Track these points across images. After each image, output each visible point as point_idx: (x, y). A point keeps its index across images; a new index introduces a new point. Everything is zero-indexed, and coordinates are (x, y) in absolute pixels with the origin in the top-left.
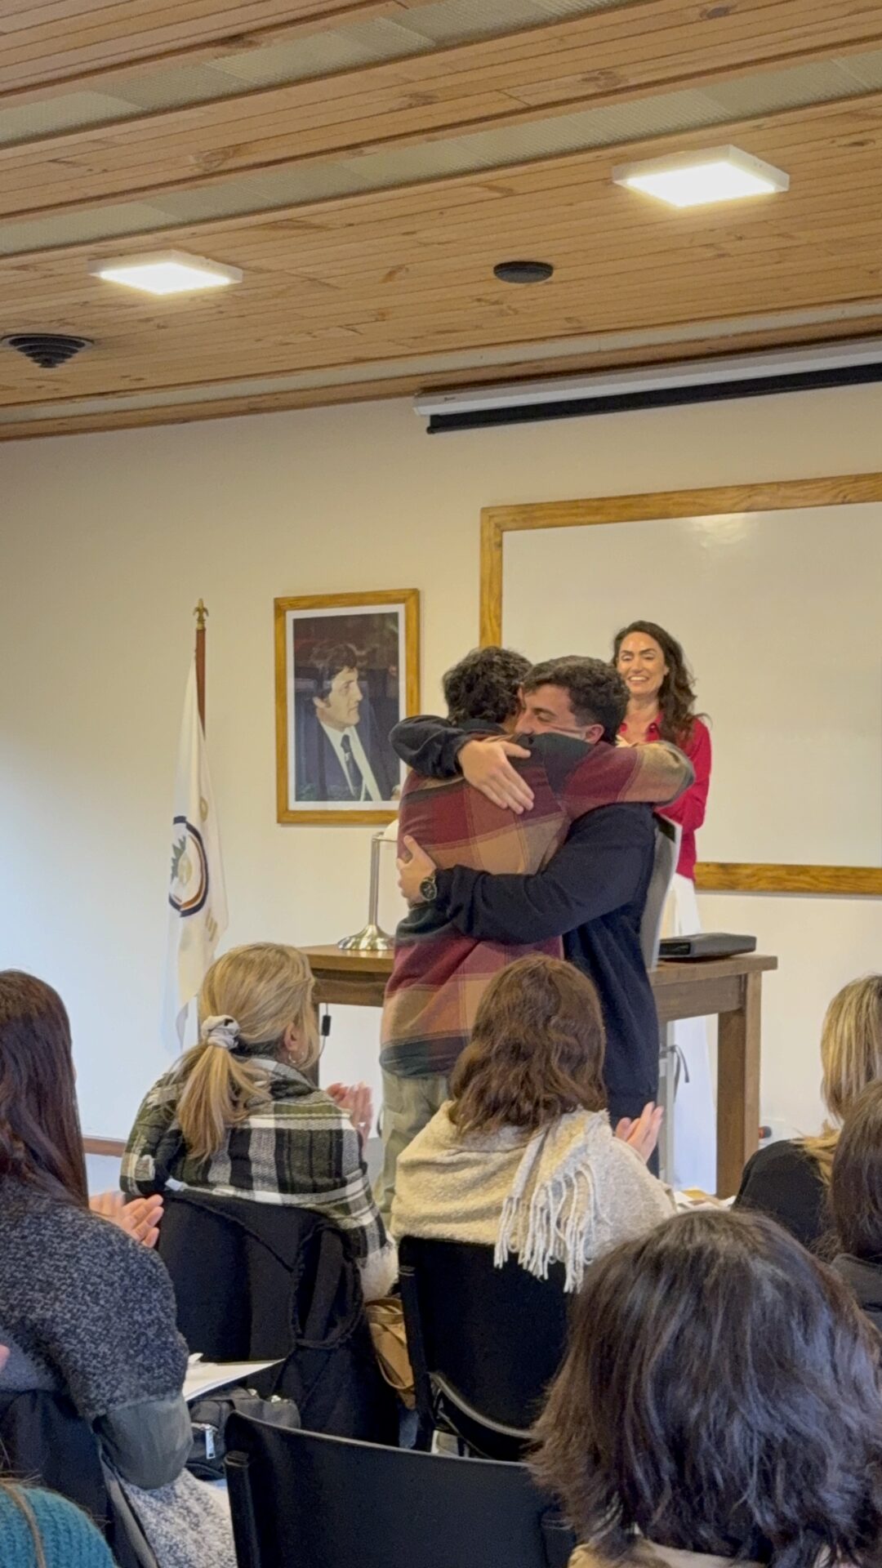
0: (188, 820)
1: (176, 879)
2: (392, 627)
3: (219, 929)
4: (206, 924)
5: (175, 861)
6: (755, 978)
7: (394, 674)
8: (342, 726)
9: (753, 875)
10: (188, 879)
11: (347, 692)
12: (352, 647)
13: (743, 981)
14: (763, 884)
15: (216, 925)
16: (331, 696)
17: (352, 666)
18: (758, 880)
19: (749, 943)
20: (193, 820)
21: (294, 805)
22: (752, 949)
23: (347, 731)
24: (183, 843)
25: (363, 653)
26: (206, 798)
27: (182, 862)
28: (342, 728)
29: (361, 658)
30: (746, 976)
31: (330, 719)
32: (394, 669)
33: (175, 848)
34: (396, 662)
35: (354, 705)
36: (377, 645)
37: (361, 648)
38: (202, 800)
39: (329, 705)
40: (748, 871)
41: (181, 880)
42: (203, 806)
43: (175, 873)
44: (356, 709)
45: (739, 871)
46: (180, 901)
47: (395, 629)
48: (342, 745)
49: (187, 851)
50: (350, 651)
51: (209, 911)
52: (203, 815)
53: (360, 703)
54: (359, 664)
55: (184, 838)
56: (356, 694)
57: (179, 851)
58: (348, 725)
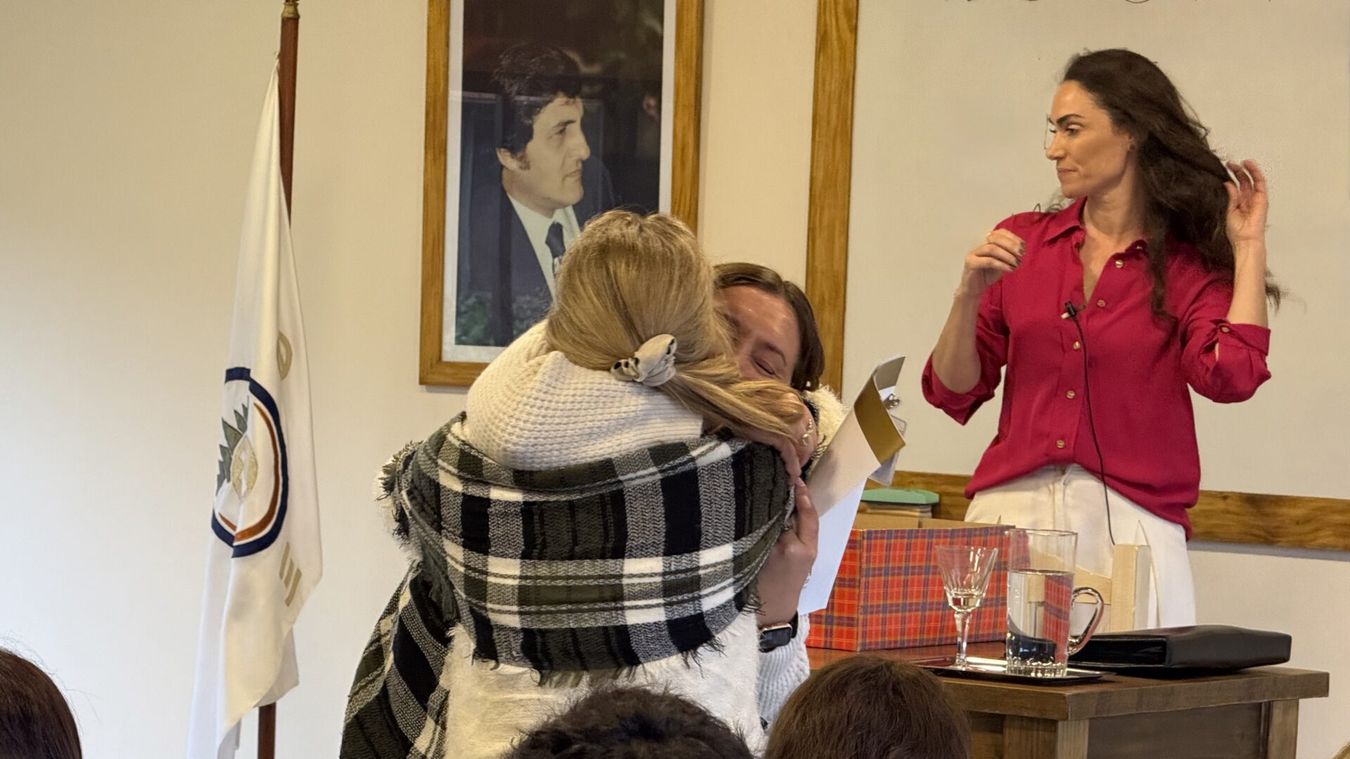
0: (252, 375)
1: (226, 486)
2: (650, 22)
3: (305, 581)
4: (281, 575)
5: (226, 452)
6: (1285, 712)
7: (653, 112)
8: (549, 207)
9: (1307, 520)
10: (250, 488)
11: (562, 142)
12: (575, 57)
13: (1262, 715)
14: (1326, 537)
15: (299, 574)
16: (532, 147)
17: (572, 93)
18: (1317, 530)
19: (1279, 646)
20: (264, 376)
21: (454, 352)
22: (1286, 659)
23: (559, 217)
24: (242, 419)
25: (595, 69)
26: (288, 335)
27: (239, 454)
28: (550, 211)
29: (590, 80)
30: (1269, 706)
31: (529, 192)
32: (652, 102)
33: (226, 425)
34: (655, 88)
35: (573, 166)
36: (622, 56)
37: (589, 60)
38: (281, 338)
39: (527, 166)
40: (1298, 512)
41: (237, 487)
42: (283, 349)
43: (225, 473)
44: (578, 176)
45: (1284, 510)
46: (234, 528)
47: (658, 27)
48: (548, 242)
49: (248, 433)
50: (571, 64)
51: (288, 547)
52: (283, 367)
53: (585, 163)
54: (586, 89)
55: (245, 409)
56: (578, 146)
57: (235, 433)
58: (563, 205)
